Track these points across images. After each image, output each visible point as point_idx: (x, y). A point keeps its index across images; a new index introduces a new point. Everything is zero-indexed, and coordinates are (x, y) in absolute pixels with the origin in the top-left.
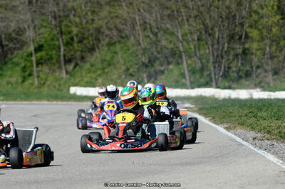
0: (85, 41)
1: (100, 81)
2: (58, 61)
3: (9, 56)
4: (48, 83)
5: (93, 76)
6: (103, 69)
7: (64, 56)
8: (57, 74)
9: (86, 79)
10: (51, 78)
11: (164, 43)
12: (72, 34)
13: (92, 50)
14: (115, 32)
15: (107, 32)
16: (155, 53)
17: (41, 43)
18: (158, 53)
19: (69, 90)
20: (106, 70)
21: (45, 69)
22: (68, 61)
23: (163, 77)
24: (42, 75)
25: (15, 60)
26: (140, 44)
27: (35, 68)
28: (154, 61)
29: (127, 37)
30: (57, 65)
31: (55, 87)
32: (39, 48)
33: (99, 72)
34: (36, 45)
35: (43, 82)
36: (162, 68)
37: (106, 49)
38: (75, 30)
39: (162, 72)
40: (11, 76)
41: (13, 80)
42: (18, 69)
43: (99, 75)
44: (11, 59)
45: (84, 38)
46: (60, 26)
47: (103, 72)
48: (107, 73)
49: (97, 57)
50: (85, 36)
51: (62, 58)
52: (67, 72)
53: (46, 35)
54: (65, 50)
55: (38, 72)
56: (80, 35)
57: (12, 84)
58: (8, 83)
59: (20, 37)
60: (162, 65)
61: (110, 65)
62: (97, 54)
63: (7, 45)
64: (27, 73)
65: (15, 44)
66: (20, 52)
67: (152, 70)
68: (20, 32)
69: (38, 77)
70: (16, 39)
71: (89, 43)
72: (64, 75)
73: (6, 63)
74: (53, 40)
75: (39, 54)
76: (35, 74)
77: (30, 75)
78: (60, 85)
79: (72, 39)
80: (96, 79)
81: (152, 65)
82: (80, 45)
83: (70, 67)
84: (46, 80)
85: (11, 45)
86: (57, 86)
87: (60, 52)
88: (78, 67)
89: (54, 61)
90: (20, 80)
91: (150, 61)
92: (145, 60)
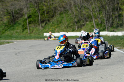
0: (50, 13)
1: (57, 30)
2: (38, 22)
3: (17, 20)
4: (34, 31)
5: (54, 28)
6: (58, 25)
7: (41, 19)
8: (38, 27)
9: (50, 29)
10: (35, 29)
11: (84, 12)
12: (44, 10)
13: (53, 16)
14: (62, 9)
15: (59, 9)
16: (80, 17)
17: (30, 14)
18: (82, 17)
19: (43, 34)
20: (59, 25)
21: (32, 25)
22: (42, 22)
23: (84, 27)
24: (31, 28)
25: (19, 22)
26: (74, 13)
27: (28, 25)
28: (80, 21)
29: (68, 11)
30: (38, 24)
31: (37, 33)
32: (29, 17)
33: (56, 26)
34: (28, 15)
35: (32, 31)
36: (84, 23)
37: (59, 16)
38: (45, 8)
39: (84, 25)
40: (17, 29)
41: (19, 31)
42: (21, 26)
43: (56, 28)
44: (17, 22)
45: (49, 12)
46: (39, 7)
47: (58, 26)
48: (60, 26)
49: (55, 20)
50: (49, 11)
51: (40, 21)
52: (42, 27)
53: (32, 11)
54: (41, 17)
55: (29, 27)
56: (47, 11)
57: (18, 33)
58: (16, 32)
59: (21, 12)
60: (83, 22)
61: (61, 23)
62: (55, 18)
63: (15, 16)
64: (25, 28)
65: (19, 15)
66: (21, 19)
67: (79, 24)
68: (21, 10)
69: (30, 29)
70: (19, 13)
71: (51, 13)
72: (41, 28)
73: (15, 24)
74: (35, 13)
75: (30, 19)
76: (28, 28)
77: (26, 28)
78: (39, 32)
79: (44, 12)
80: (55, 29)
81: (79, 23)
82: (47, 14)
83: (43, 24)
84: (33, 30)
85: (17, 16)
86: (38, 33)
87: (39, 18)
88: (47, 24)
89: (36, 22)
90: (22, 31)
91: (78, 21)
92: (76, 20)
